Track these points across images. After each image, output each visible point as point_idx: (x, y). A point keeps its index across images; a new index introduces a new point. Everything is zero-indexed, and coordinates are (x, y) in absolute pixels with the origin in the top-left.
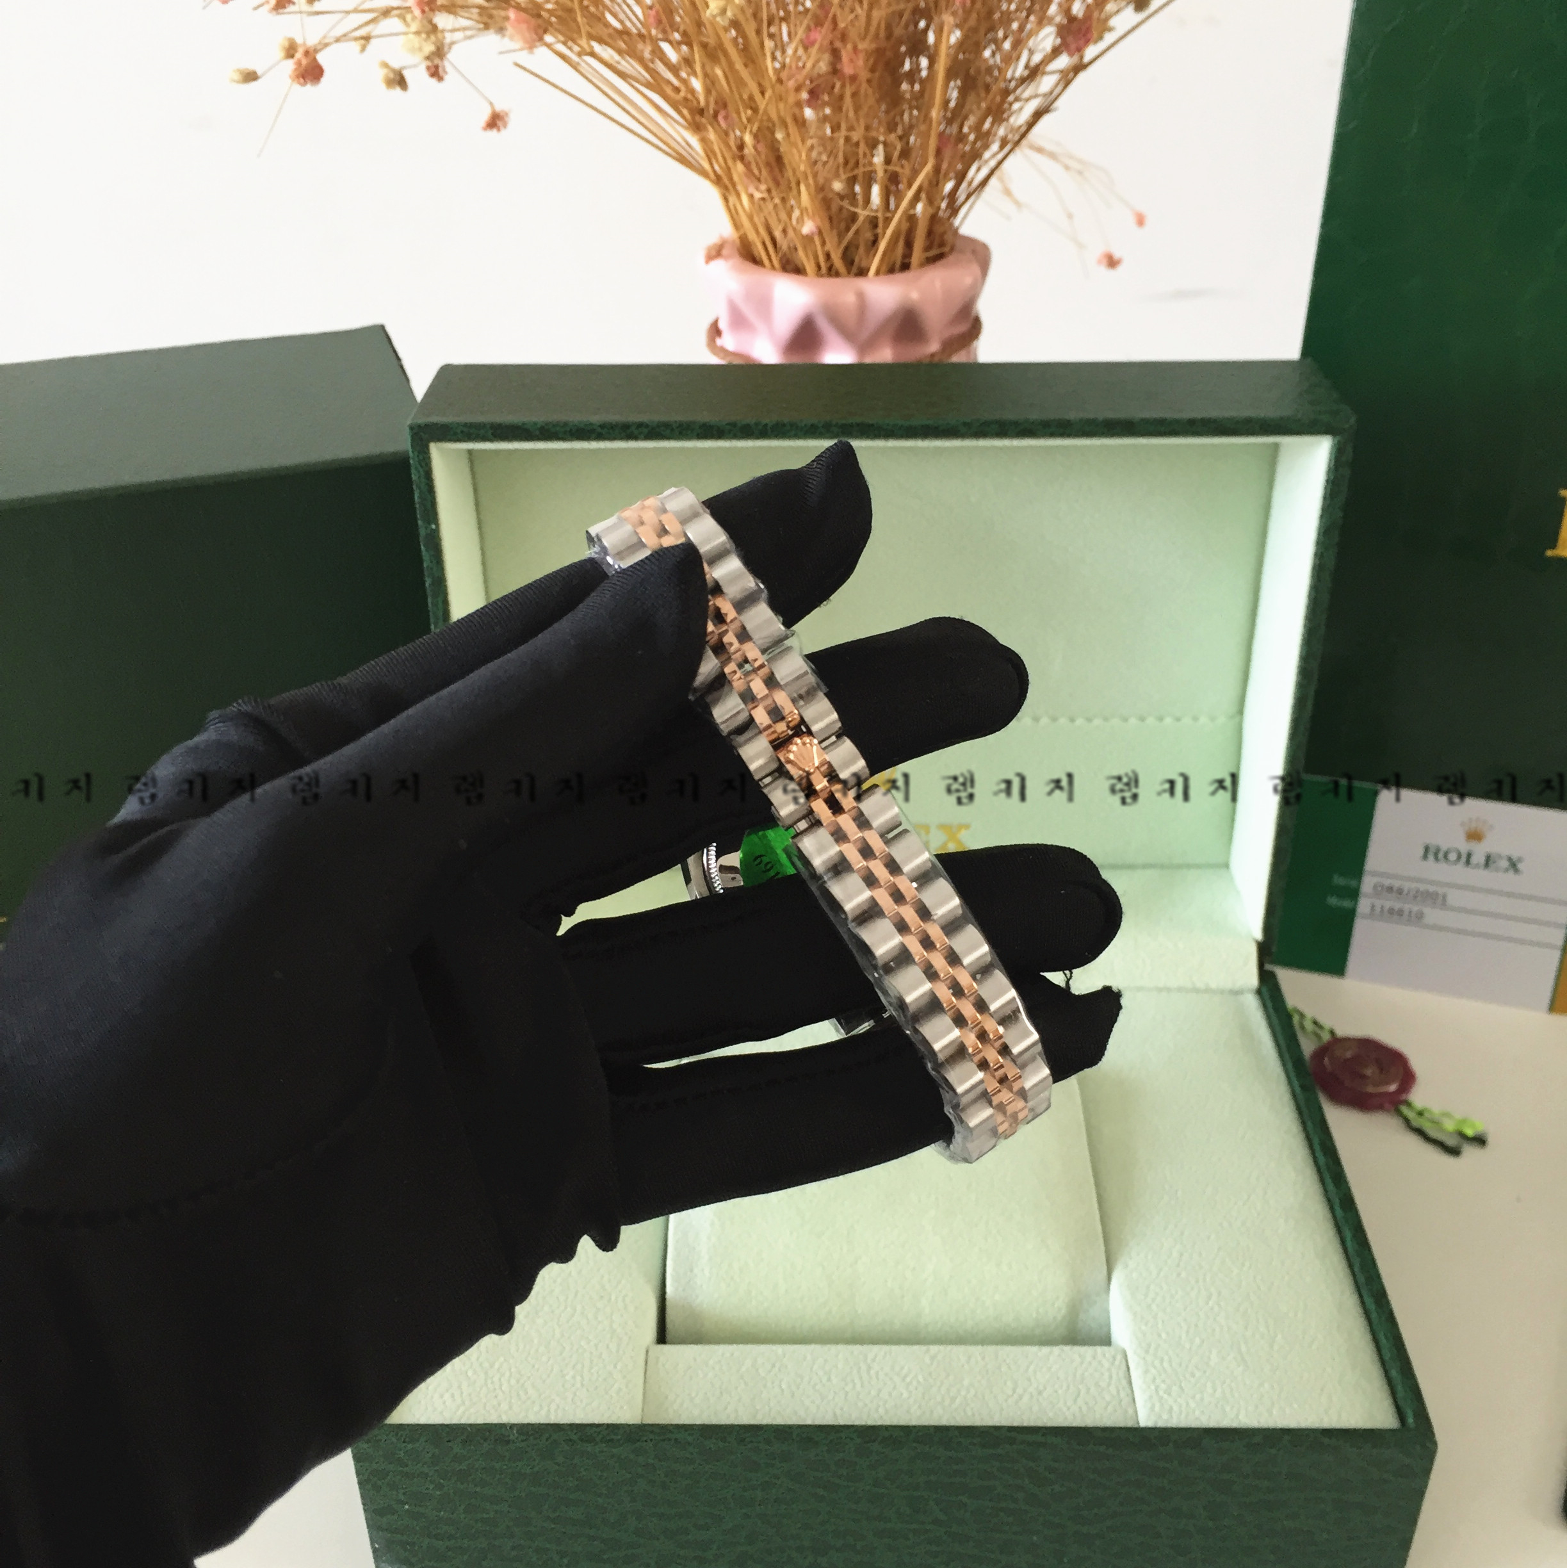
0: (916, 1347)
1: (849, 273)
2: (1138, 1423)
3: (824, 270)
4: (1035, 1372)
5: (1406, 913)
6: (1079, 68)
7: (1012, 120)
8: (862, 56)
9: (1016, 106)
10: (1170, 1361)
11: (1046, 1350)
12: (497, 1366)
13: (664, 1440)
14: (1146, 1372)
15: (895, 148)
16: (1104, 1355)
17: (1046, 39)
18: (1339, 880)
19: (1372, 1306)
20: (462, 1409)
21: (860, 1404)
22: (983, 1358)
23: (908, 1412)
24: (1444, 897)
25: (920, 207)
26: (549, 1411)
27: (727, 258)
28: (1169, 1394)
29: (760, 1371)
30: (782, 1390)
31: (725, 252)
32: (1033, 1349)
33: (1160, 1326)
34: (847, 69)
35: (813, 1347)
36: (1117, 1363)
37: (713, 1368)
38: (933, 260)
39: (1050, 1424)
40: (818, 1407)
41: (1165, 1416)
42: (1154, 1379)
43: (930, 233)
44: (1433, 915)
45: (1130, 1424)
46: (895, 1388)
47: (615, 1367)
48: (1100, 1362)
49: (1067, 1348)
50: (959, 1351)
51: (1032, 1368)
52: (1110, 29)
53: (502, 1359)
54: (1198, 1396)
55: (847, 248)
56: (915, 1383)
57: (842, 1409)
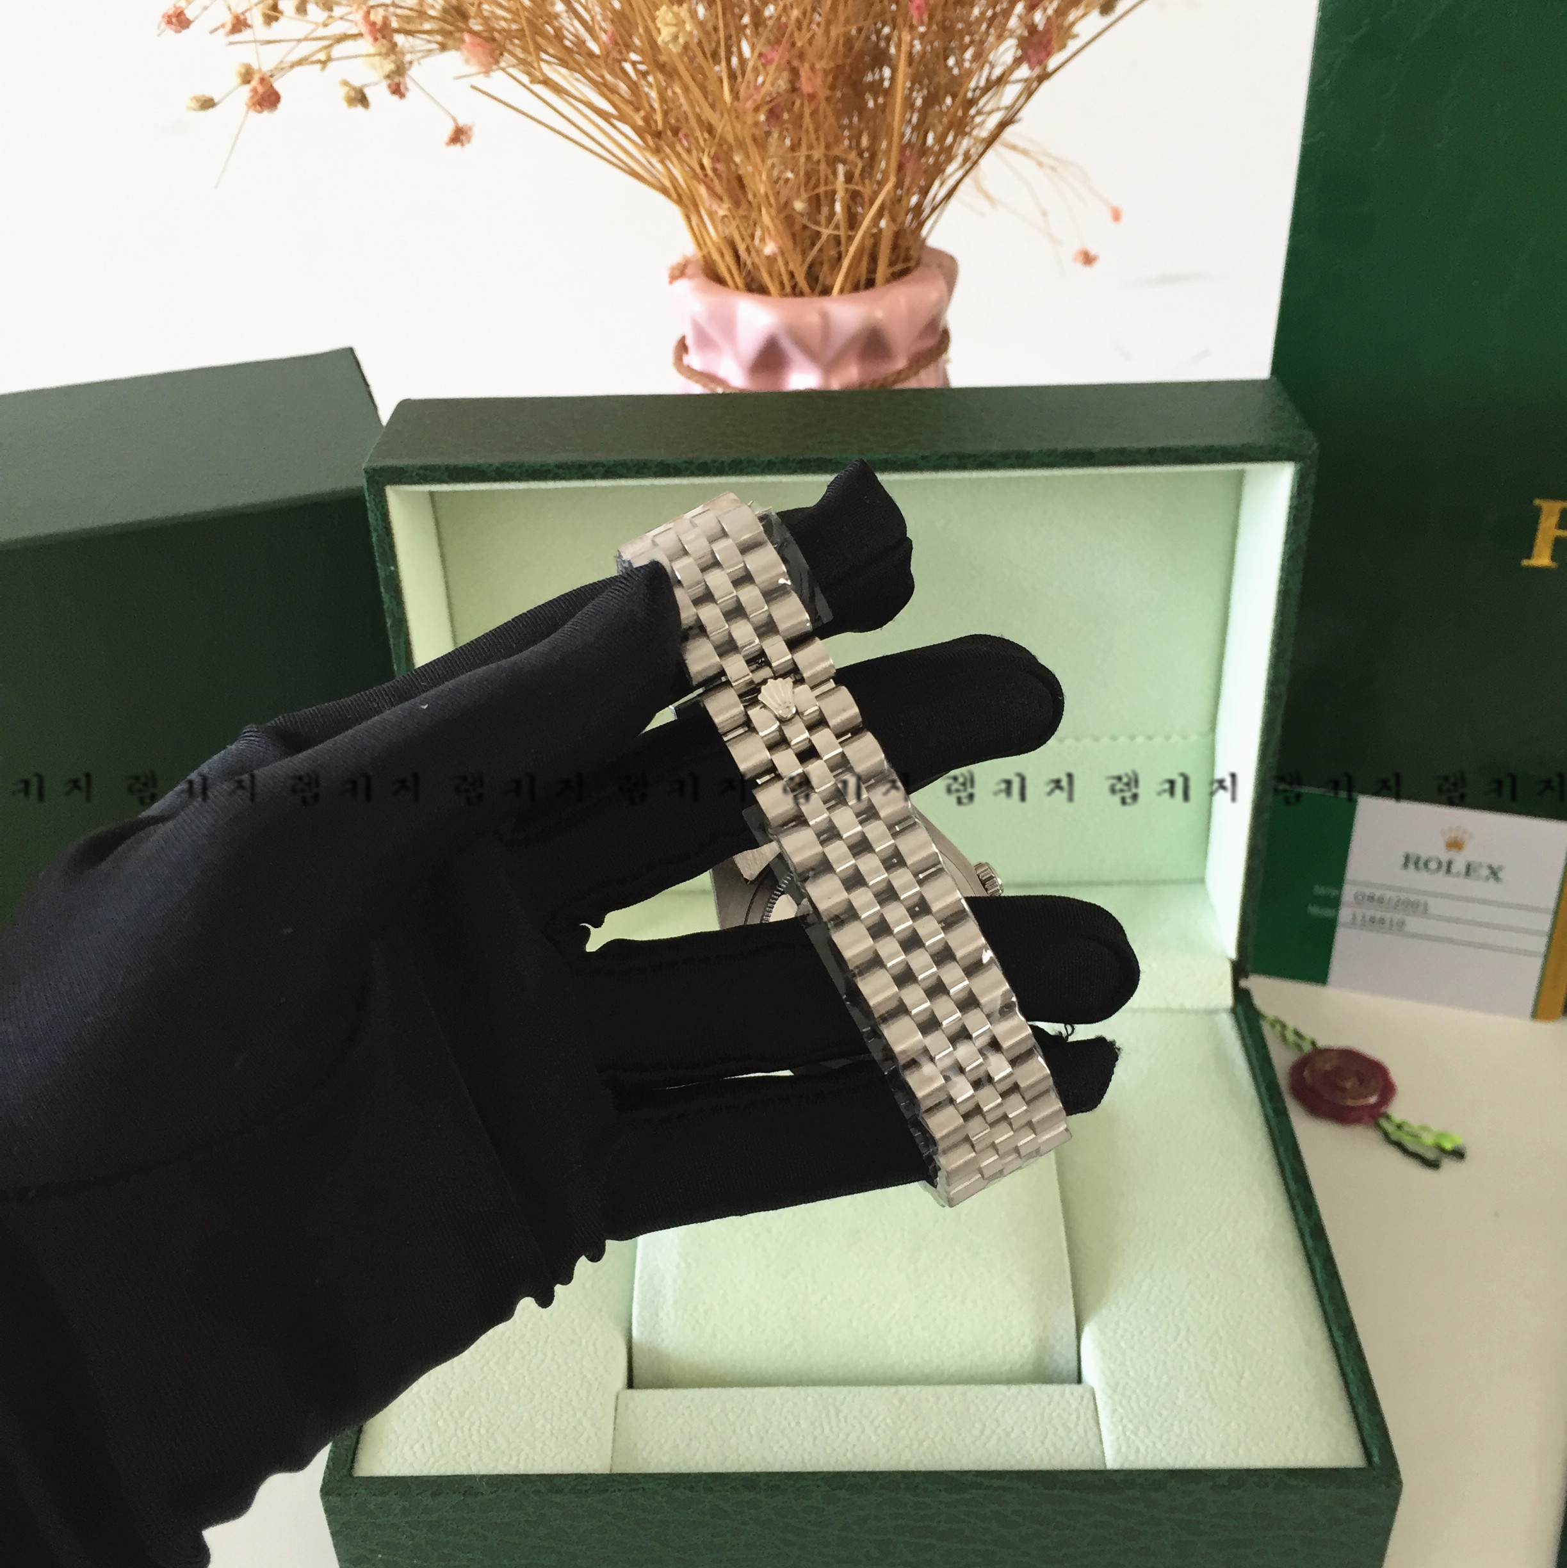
0: (885, 1388)
1: (812, 289)
2: (1105, 1464)
3: (788, 289)
4: (1004, 1412)
5: (1388, 922)
6: (1043, 77)
7: (975, 133)
8: (820, 74)
9: (978, 119)
10: (1138, 1398)
11: (1014, 1389)
12: (467, 1415)
13: (632, 1490)
14: (1114, 1411)
15: (856, 166)
16: (1072, 1394)
17: (1006, 52)
18: (1319, 890)
19: (1340, 1340)
20: (431, 1460)
21: (829, 1450)
22: (952, 1399)
23: (876, 1455)
24: (1426, 904)
25: (883, 223)
26: (518, 1462)
27: (691, 277)
28: (1136, 1435)
29: (730, 1416)
30: (751, 1436)
31: (689, 271)
32: (1002, 1388)
33: (1128, 1363)
34: (806, 87)
35: (782, 1389)
36: (1085, 1401)
37: (683, 1414)
38: (899, 275)
39: (1016, 1468)
40: (787, 1453)
41: (1132, 1458)
42: (1121, 1421)
43: (895, 247)
44: (1414, 923)
45: (1097, 1466)
46: (863, 1432)
47: (585, 1413)
48: (1068, 1402)
49: (1035, 1387)
50: (927, 1392)
51: (1000, 1408)
52: (1075, 36)
53: (472, 1408)
54: (1165, 1437)
55: (811, 267)
56: (883, 1426)
57: (810, 1453)
